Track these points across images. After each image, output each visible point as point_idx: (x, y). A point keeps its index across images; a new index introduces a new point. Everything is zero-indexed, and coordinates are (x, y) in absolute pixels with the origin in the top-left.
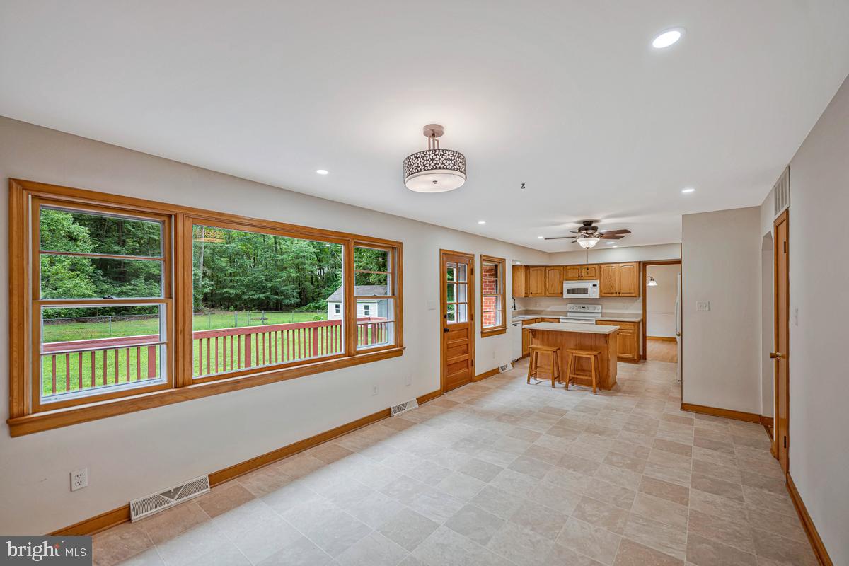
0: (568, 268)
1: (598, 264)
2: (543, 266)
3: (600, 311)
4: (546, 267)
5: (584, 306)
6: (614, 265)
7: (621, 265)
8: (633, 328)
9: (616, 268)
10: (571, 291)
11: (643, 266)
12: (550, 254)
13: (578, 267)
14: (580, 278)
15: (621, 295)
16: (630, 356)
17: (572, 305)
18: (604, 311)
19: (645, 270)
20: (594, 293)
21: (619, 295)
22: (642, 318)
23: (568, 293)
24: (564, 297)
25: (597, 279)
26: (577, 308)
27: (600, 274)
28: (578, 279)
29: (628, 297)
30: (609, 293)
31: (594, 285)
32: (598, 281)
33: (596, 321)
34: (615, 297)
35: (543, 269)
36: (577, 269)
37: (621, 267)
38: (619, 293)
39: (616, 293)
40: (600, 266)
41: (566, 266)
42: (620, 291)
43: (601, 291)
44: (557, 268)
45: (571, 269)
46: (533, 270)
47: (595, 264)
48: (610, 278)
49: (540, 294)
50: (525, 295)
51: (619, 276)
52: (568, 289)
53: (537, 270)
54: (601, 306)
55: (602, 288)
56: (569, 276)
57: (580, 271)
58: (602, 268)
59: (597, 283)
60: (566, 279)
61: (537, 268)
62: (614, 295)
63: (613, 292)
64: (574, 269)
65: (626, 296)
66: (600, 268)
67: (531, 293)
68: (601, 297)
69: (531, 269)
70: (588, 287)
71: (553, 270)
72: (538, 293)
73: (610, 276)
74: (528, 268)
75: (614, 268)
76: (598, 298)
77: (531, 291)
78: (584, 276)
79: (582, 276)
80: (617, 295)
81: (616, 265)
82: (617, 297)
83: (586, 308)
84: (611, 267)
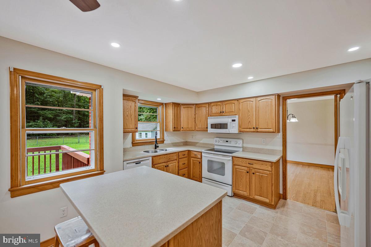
0: (212, 104)
1: (238, 100)
2: (193, 104)
3: (241, 145)
4: (196, 104)
5: (227, 140)
6: (251, 100)
7: (259, 99)
8: (269, 169)
9: (254, 103)
10: (214, 126)
11: (282, 99)
12: (198, 93)
13: (220, 103)
14: (221, 114)
15: (259, 130)
16: (267, 201)
17: (218, 139)
18: (245, 145)
19: (285, 105)
20: (233, 128)
21: (256, 130)
22: (281, 154)
23: (212, 128)
24: (209, 132)
25: (236, 115)
26: (222, 142)
27: (239, 109)
28: (220, 115)
29: (266, 132)
30: (248, 128)
31: (234, 121)
32: (237, 116)
33: (233, 157)
34: (253, 132)
35: (194, 107)
36: (219, 105)
37: (259, 101)
38: (257, 128)
39: (254, 128)
40: (239, 102)
41: (211, 103)
42: (257, 127)
43: (240, 126)
44: (204, 105)
45: (215, 105)
46: (184, 108)
47: (235, 100)
48: (248, 113)
49: (190, 129)
50: (173, 130)
51: (257, 111)
52: (211, 124)
53: (188, 107)
54: (241, 140)
55: (241, 123)
56: (213, 112)
57: (222, 108)
58: (241, 103)
59: (236, 118)
60: (210, 115)
61: (188, 106)
62: (253, 130)
63: (251, 128)
64: (217, 105)
65: (263, 131)
66: (239, 103)
67: (182, 128)
68: (240, 132)
69: (182, 107)
70: (228, 122)
71: (201, 107)
72: (188, 128)
73: (249, 110)
74: (179, 105)
75: (252, 102)
76: (238, 133)
77: (182, 126)
78: (225, 112)
79: (223, 112)
80: (255, 130)
81: (254, 100)
82: (255, 133)
83: (229, 142)
84: (248, 102)
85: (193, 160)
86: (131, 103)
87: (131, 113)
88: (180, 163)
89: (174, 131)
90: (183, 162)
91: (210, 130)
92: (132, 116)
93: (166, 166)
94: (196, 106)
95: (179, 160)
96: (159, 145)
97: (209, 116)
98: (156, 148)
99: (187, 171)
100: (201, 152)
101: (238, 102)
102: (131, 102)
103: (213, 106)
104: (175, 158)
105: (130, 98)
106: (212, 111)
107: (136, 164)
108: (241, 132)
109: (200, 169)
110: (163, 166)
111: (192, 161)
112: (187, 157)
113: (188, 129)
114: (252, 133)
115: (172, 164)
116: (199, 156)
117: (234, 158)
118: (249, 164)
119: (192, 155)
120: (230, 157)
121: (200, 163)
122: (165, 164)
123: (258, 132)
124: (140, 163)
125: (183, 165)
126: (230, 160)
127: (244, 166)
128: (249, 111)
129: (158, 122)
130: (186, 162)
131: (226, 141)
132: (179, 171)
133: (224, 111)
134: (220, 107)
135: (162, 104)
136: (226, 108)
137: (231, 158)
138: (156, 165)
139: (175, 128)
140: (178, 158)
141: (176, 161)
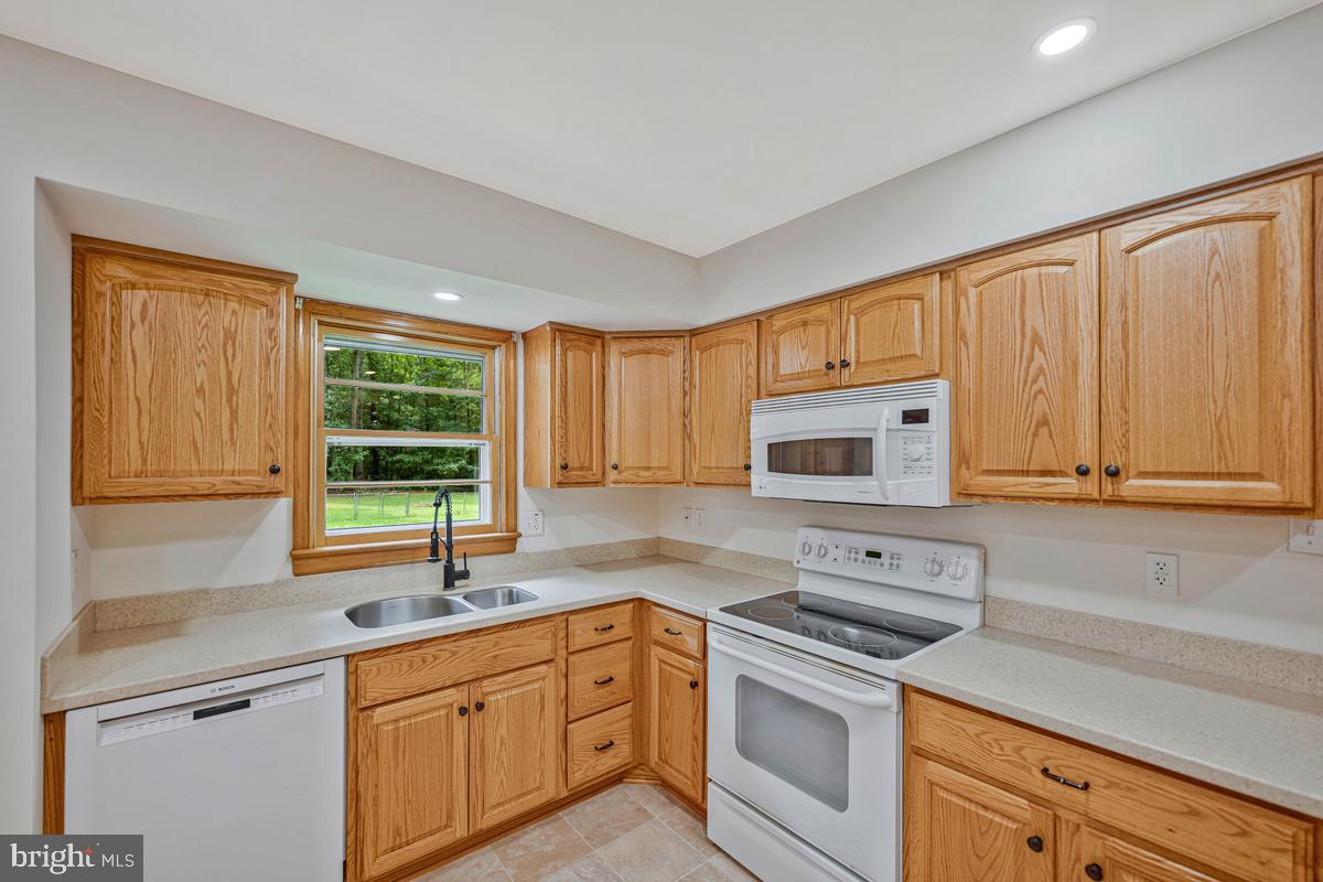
0: (778, 323)
1: (945, 269)
2: (677, 334)
3: (968, 588)
4: (694, 332)
5: (875, 543)
6: (1060, 249)
7: (1130, 233)
9: (1086, 270)
10: (783, 457)
12: (702, 266)
13: (822, 310)
14: (834, 375)
15: (1132, 486)
17: (817, 537)
18: (999, 588)
20: (912, 473)
21: (1106, 489)
23: (771, 468)
24: (755, 492)
25: (936, 376)
26: (841, 554)
27: (960, 336)
28: (825, 382)
29: (1197, 506)
30: (1026, 473)
31: (916, 417)
32: (942, 386)
33: (905, 690)
34: (1075, 500)
35: (678, 347)
36: (820, 321)
37: (1129, 251)
38: (1114, 474)
39: (1083, 472)
40: (956, 283)
41: (771, 313)
42: (1113, 459)
43: (961, 457)
44: (731, 334)
45: (792, 327)
46: (624, 354)
47: (924, 272)
48: (1031, 358)
49: (659, 473)
50: (559, 478)
51: (1113, 334)
52: (770, 445)
53: (648, 352)
54: (974, 552)
55: (968, 434)
56: (782, 372)
57: (834, 334)
58: (972, 292)
59: (937, 398)
60: (768, 389)
61: (649, 344)
62: (1071, 485)
63: (1055, 467)
64: (805, 324)
65: (1171, 496)
66: (958, 292)
67: (615, 467)
68: (964, 495)
69: (614, 350)
70: (876, 430)
71: (718, 345)
72: (649, 468)
73: (1035, 334)
74: (599, 342)
75: (1063, 269)
76: (948, 504)
77: (613, 458)
78: (857, 363)
79: (845, 364)
80: (1090, 487)
81: (1082, 248)
82: (1090, 509)
83: (885, 559)
84: (1035, 270)
85: (660, 660)
86: (234, 312)
87: (229, 374)
88: (577, 679)
89: (561, 484)
90: (602, 674)
91: (764, 482)
92: (243, 393)
93: (463, 711)
94: (694, 340)
95: (571, 658)
96: (475, 565)
97: (763, 393)
98: (449, 584)
99: (627, 723)
100: (705, 621)
101: (949, 285)
102: (233, 305)
103: (782, 331)
104: (543, 648)
105: (228, 280)
106: (776, 367)
107: (198, 715)
108: (975, 500)
109: (694, 722)
110: (443, 712)
111: (655, 664)
112: (629, 638)
113: (646, 474)
114: (1071, 507)
115: (514, 692)
116: (692, 644)
117: (915, 697)
118: (1045, 771)
119: (657, 632)
120: (882, 688)
121: (698, 685)
122: (455, 697)
123: (1122, 502)
124: (246, 704)
125: (602, 691)
126: (886, 708)
127: (1001, 777)
128: (1036, 341)
129: (485, 438)
130: (621, 671)
131: (870, 554)
132: (570, 726)
133: (851, 357)
134: (828, 331)
135: (505, 336)
136: (860, 338)
137: (889, 696)
138: (379, 710)
139: (565, 467)
140: (563, 652)
141: (544, 668)
